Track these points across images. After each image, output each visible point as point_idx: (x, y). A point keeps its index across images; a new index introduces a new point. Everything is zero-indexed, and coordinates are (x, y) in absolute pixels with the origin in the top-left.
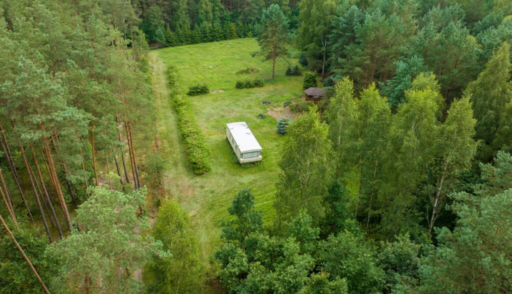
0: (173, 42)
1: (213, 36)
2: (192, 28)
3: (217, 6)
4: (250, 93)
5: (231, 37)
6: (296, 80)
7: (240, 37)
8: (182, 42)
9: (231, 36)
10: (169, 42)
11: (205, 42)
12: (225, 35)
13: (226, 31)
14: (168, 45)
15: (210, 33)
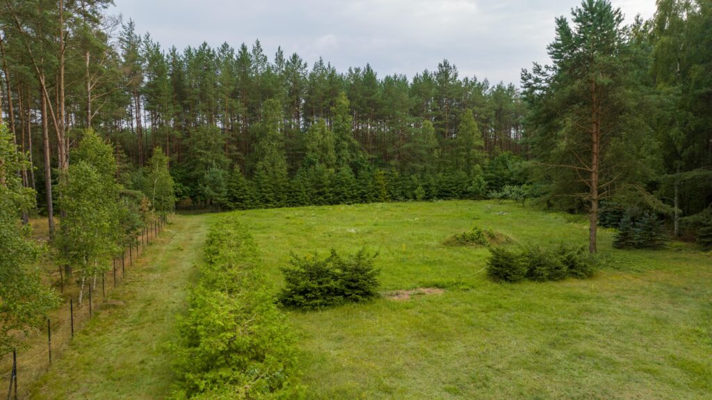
0: (244, 199)
1: (338, 194)
2: (292, 172)
3: (345, 140)
5: (377, 198)
7: (394, 199)
8: (268, 201)
9: (376, 196)
10: (235, 200)
11: (318, 203)
12: (364, 193)
13: (365, 185)
14: (232, 205)
15: (331, 186)
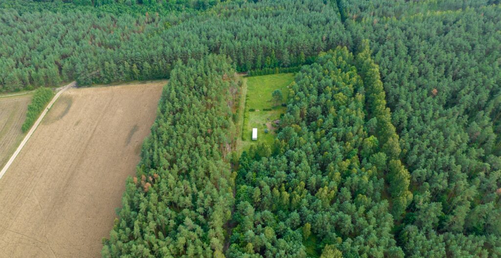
4: (266, 113)
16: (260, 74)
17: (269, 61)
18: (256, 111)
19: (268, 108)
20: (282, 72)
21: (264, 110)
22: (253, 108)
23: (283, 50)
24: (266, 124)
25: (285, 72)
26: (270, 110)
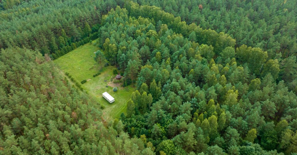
1: (68, 50)
4: (98, 78)
5: (75, 48)
6: (109, 68)
12: (72, 48)
16: (62, 54)
17: (63, 40)
18: (88, 80)
19: (97, 73)
20: (79, 46)
21: (94, 76)
22: (84, 79)
23: (71, 26)
24: (108, 85)
25: (82, 44)
26: (99, 74)
